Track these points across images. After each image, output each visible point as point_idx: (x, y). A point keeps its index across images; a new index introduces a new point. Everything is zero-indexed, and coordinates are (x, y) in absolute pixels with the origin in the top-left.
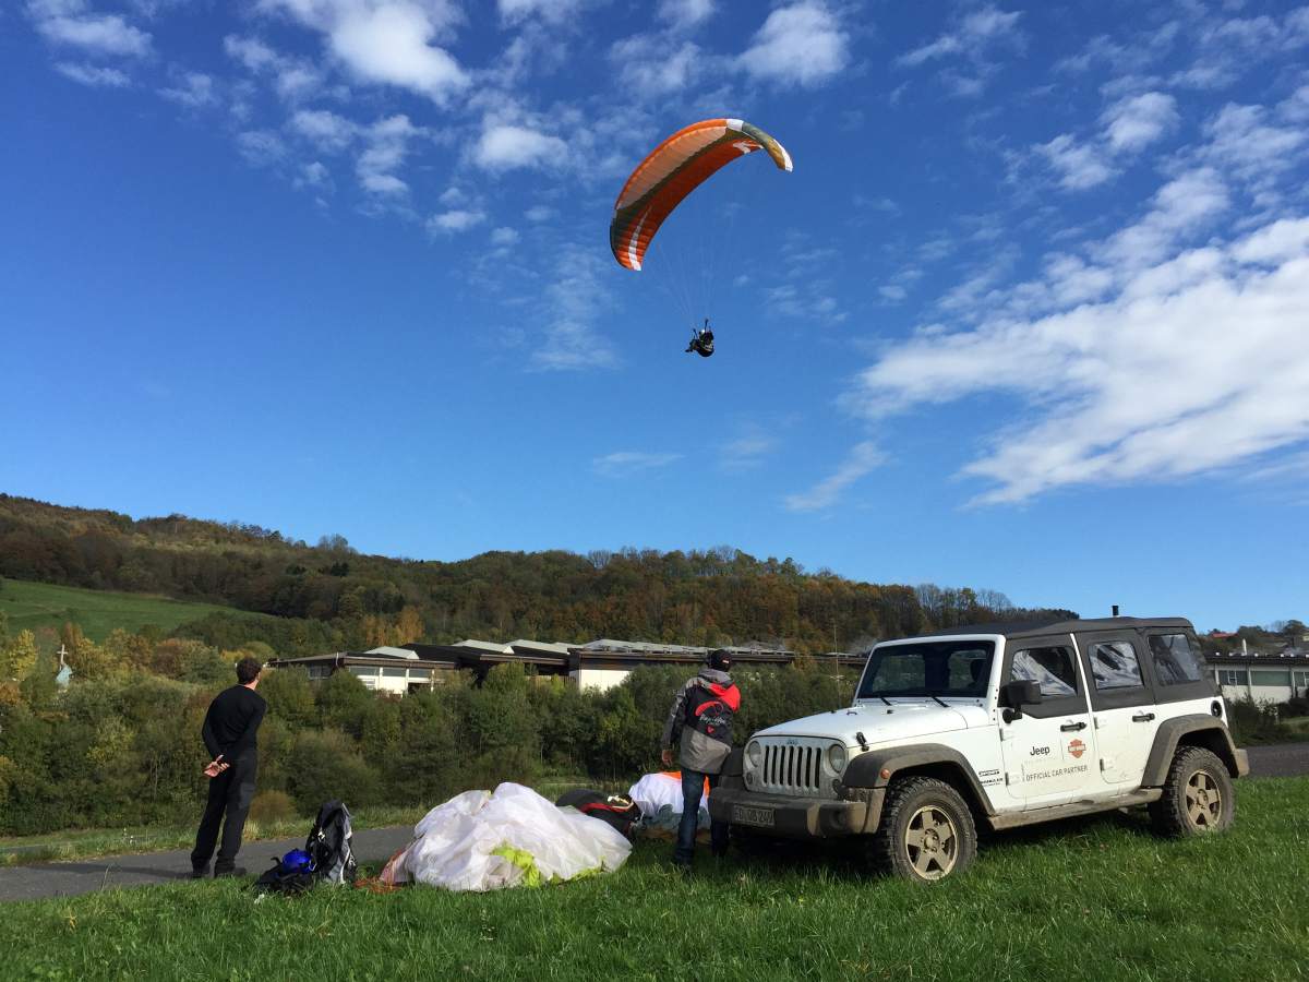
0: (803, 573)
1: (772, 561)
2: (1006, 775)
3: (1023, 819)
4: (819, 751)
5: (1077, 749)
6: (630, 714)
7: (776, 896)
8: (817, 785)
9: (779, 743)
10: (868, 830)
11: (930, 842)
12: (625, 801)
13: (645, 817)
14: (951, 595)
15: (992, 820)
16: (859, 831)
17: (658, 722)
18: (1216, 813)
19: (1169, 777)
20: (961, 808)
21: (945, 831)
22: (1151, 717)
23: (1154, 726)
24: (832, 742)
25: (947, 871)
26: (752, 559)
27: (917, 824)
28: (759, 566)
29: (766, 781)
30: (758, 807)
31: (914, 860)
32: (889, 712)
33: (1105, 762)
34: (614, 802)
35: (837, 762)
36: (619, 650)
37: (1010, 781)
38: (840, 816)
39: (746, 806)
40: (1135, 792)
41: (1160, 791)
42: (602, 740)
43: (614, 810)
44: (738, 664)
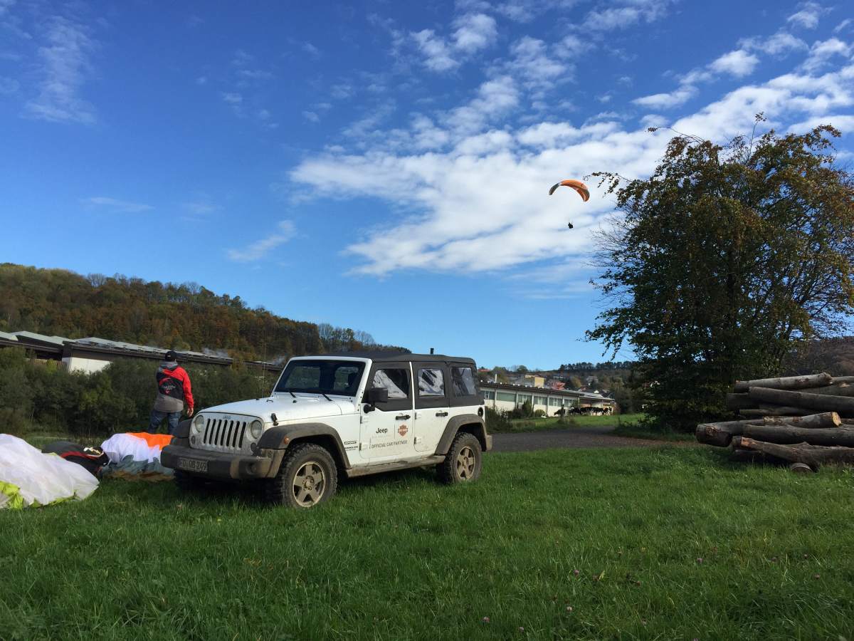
0: (246, 307)
1: (226, 297)
2: (360, 444)
3: (366, 471)
4: (245, 424)
5: (403, 431)
6: (106, 391)
7: (202, 518)
8: (240, 446)
9: (218, 417)
10: (269, 476)
11: (308, 484)
12: (97, 451)
13: (111, 463)
14: (340, 332)
15: (348, 471)
16: (264, 476)
17: (127, 398)
18: (472, 471)
19: (450, 449)
20: (331, 464)
21: (318, 477)
22: (446, 414)
23: (447, 419)
24: (254, 419)
25: (316, 501)
26: (211, 294)
27: (302, 472)
28: (217, 299)
29: (205, 442)
30: (197, 459)
31: (296, 495)
32: (294, 402)
33: (418, 438)
34: (89, 452)
35: (256, 432)
36: (105, 346)
37: (362, 448)
38: (254, 466)
39: (188, 458)
40: (431, 457)
41: (444, 457)
42: (82, 408)
43: (88, 458)
44: (192, 363)
